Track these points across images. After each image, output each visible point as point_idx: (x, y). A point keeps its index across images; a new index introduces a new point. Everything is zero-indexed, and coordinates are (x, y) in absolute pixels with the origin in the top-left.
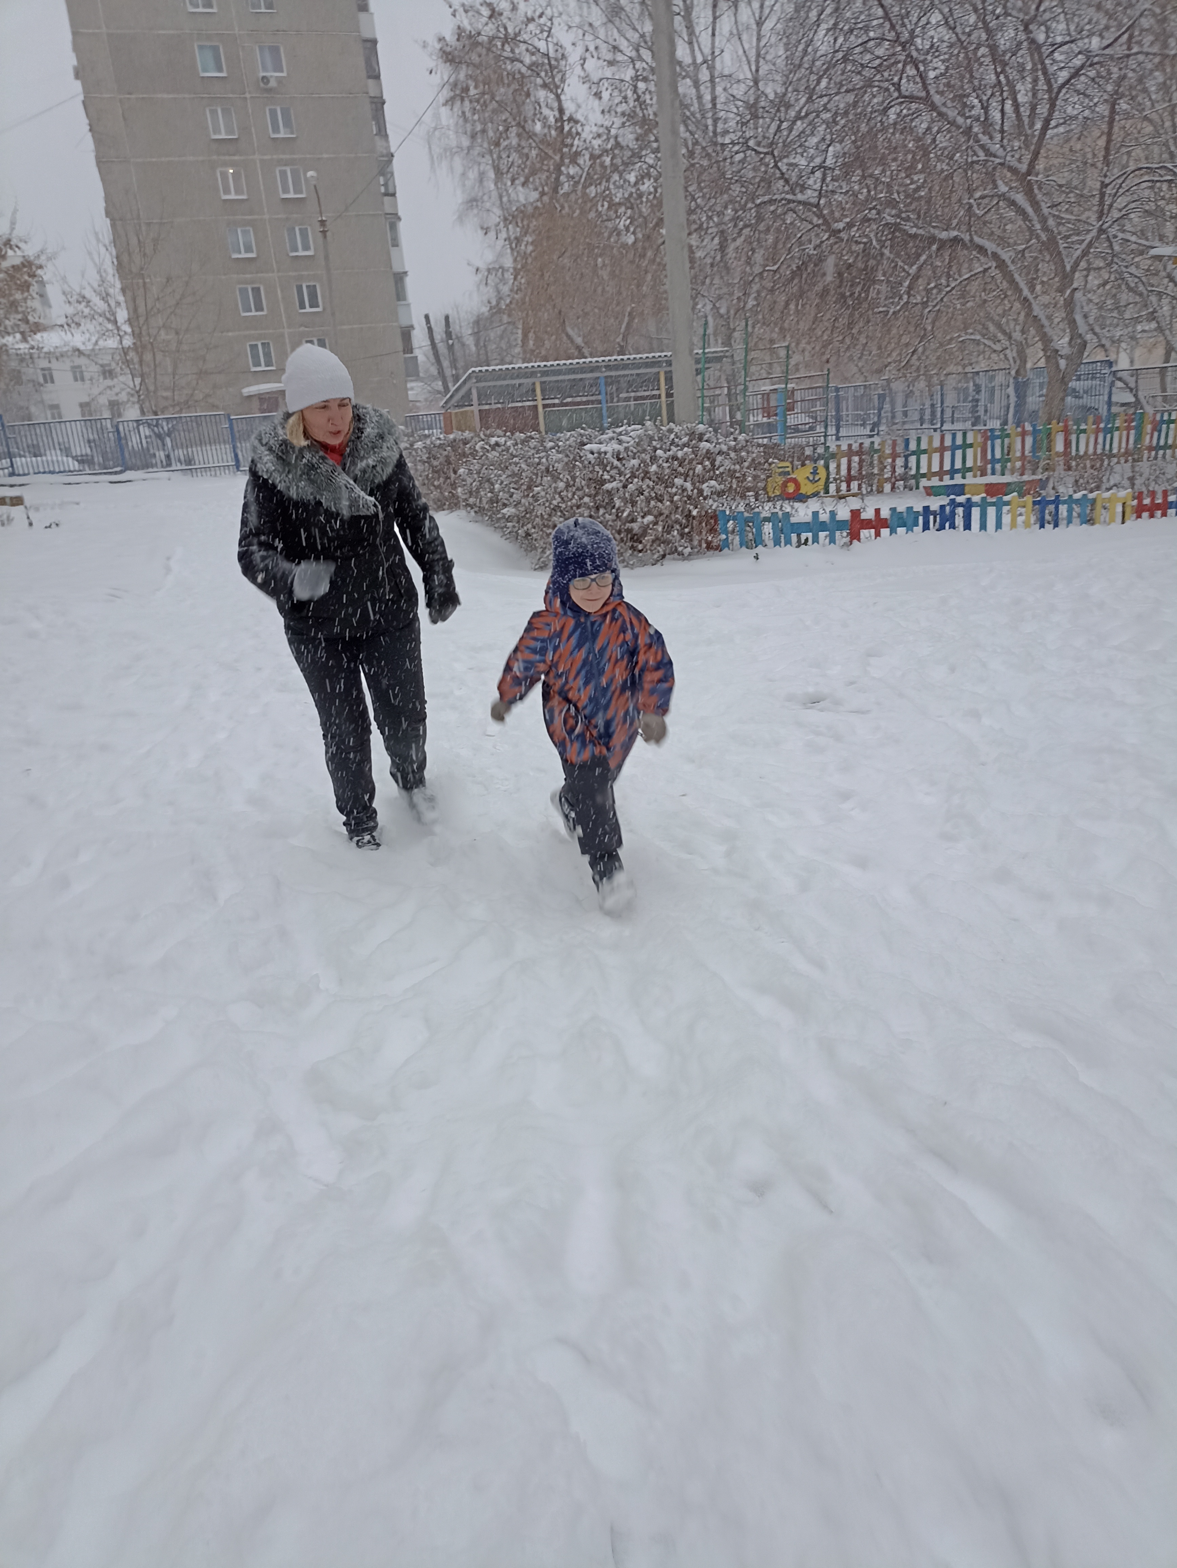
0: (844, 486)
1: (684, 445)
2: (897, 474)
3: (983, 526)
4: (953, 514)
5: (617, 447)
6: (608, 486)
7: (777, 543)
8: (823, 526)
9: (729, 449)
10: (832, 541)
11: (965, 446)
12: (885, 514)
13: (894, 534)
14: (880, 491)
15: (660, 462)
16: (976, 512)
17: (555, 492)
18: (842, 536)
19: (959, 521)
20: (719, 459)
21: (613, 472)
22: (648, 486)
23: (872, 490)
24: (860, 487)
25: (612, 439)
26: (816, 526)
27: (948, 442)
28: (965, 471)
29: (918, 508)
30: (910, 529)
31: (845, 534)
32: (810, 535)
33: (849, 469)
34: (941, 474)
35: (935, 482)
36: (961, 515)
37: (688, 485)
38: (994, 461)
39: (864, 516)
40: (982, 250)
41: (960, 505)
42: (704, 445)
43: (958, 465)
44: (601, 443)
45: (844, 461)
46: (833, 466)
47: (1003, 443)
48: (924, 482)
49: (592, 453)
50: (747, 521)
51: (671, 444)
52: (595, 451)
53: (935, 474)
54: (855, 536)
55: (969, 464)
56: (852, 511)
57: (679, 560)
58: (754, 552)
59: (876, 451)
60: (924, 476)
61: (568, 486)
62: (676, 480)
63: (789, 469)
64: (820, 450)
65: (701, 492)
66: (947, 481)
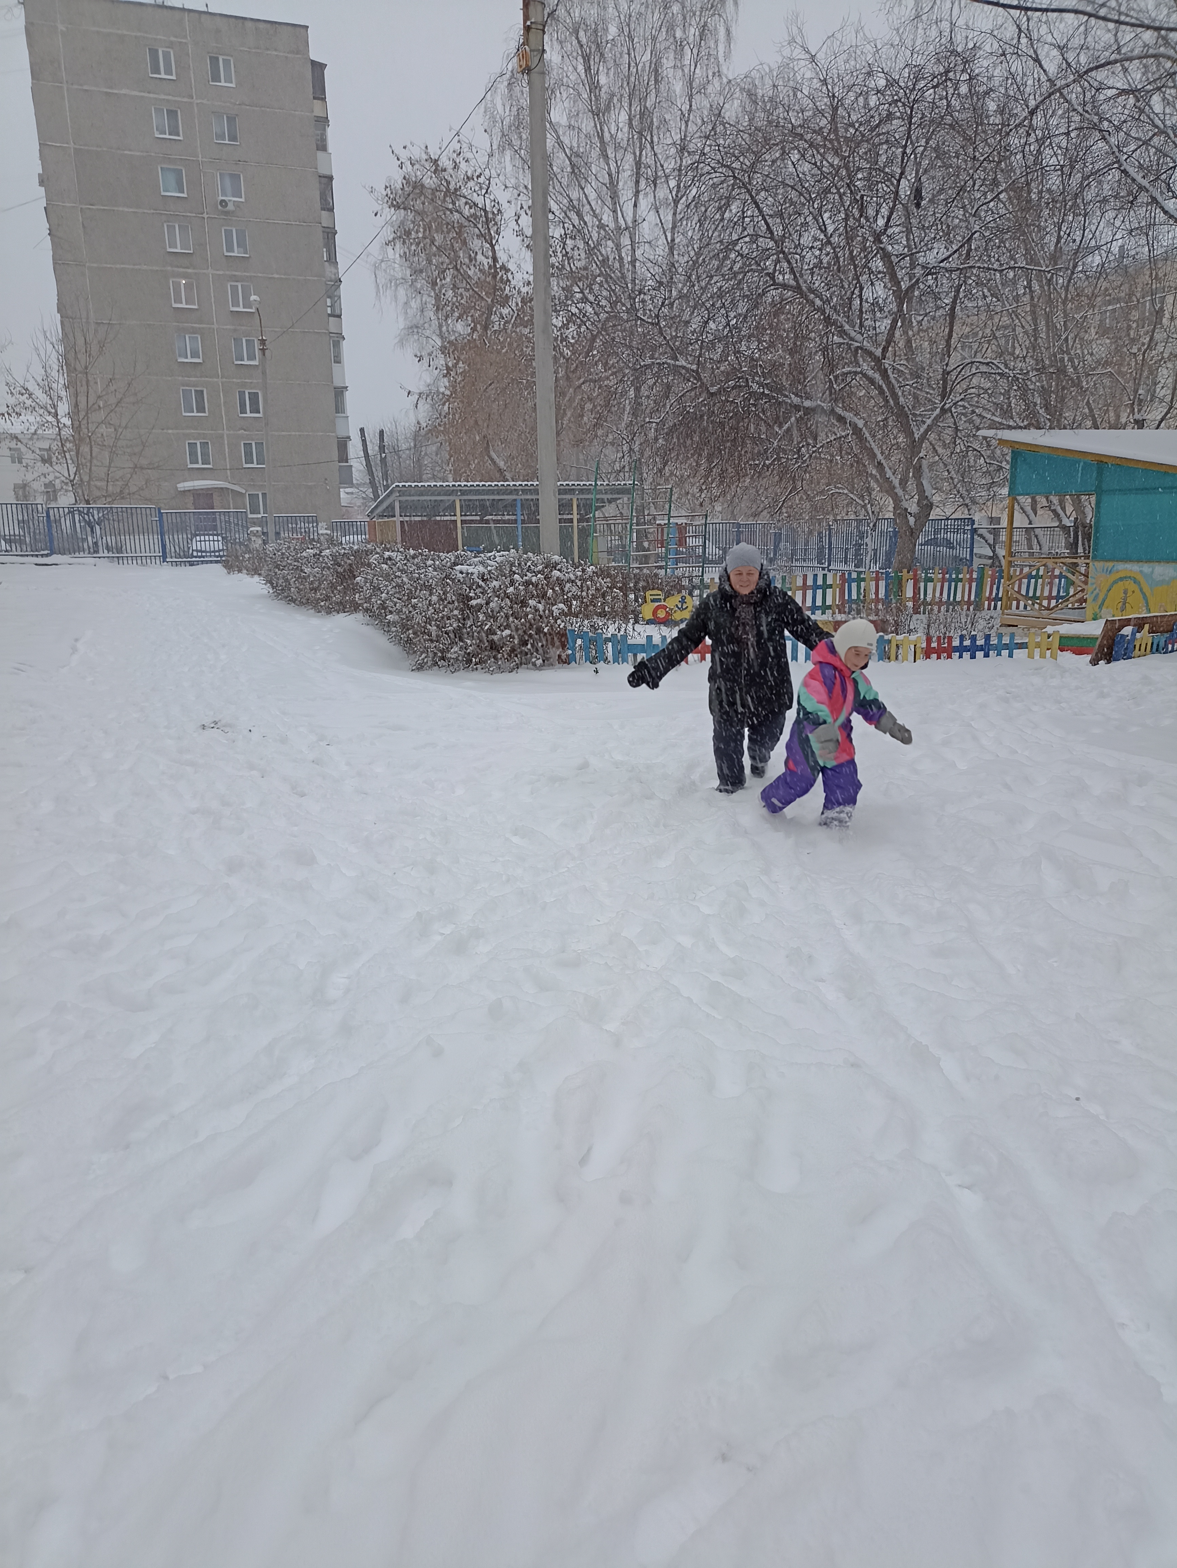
1: (539, 572)
5: (481, 569)
6: (473, 602)
7: (616, 660)
9: (577, 577)
11: (825, 587)
15: (517, 585)
17: (430, 604)
20: (568, 585)
21: (478, 591)
22: (507, 605)
25: (479, 562)
27: (810, 582)
28: (824, 608)
37: (541, 606)
38: (850, 601)
40: (841, 418)
42: (556, 573)
43: (819, 603)
44: (470, 565)
47: (859, 587)
49: (461, 573)
50: (592, 640)
51: (528, 571)
52: (465, 572)
55: (829, 602)
57: (531, 669)
58: (593, 667)
61: (440, 599)
62: (530, 601)
63: (662, 597)
65: (551, 613)
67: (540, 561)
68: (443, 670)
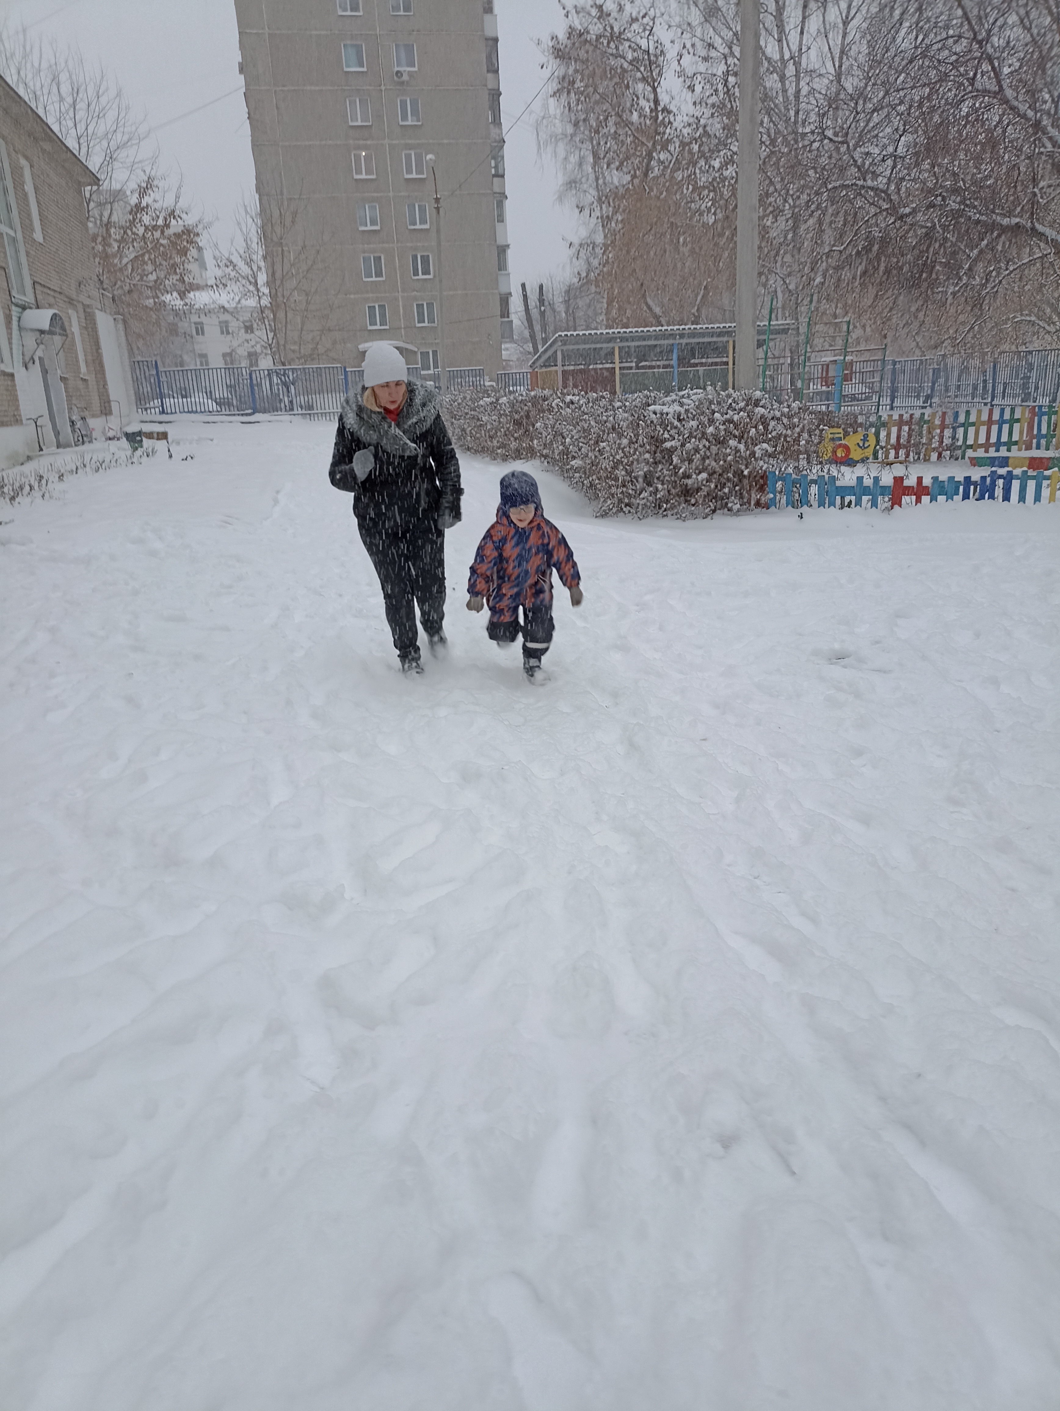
0: (892, 453)
1: (741, 410)
2: (944, 444)
3: (1022, 498)
4: (993, 484)
5: (677, 408)
6: (668, 445)
7: (821, 504)
8: (866, 491)
9: (782, 415)
10: (874, 504)
11: (1013, 421)
12: (927, 482)
13: (934, 502)
14: (927, 460)
15: (717, 424)
16: (1016, 485)
17: (619, 448)
18: (883, 502)
19: (999, 492)
20: (772, 423)
21: (673, 432)
22: (704, 446)
23: (919, 458)
24: (907, 456)
25: (673, 401)
26: (860, 490)
27: (996, 416)
28: (1010, 444)
29: (960, 478)
30: (950, 497)
31: (887, 499)
32: (853, 498)
33: (898, 437)
34: (987, 446)
35: (981, 453)
36: (1001, 487)
37: (742, 447)
38: (1040, 436)
39: (906, 483)
40: (1041, 235)
41: (1001, 477)
42: (760, 410)
43: (1004, 438)
44: (664, 404)
45: (894, 430)
46: (883, 434)
47: (1050, 419)
48: (970, 453)
49: (655, 413)
50: (794, 483)
51: (728, 409)
52: (658, 412)
53: (981, 446)
54: (896, 501)
55: (1015, 437)
56: (895, 478)
57: (728, 515)
58: (798, 512)
59: (925, 422)
60: (971, 447)
61: (631, 442)
62: (731, 442)
63: (842, 435)
64: (873, 419)
65: (753, 454)
66: (992, 453)
67: (741, 398)
68: (630, 517)
